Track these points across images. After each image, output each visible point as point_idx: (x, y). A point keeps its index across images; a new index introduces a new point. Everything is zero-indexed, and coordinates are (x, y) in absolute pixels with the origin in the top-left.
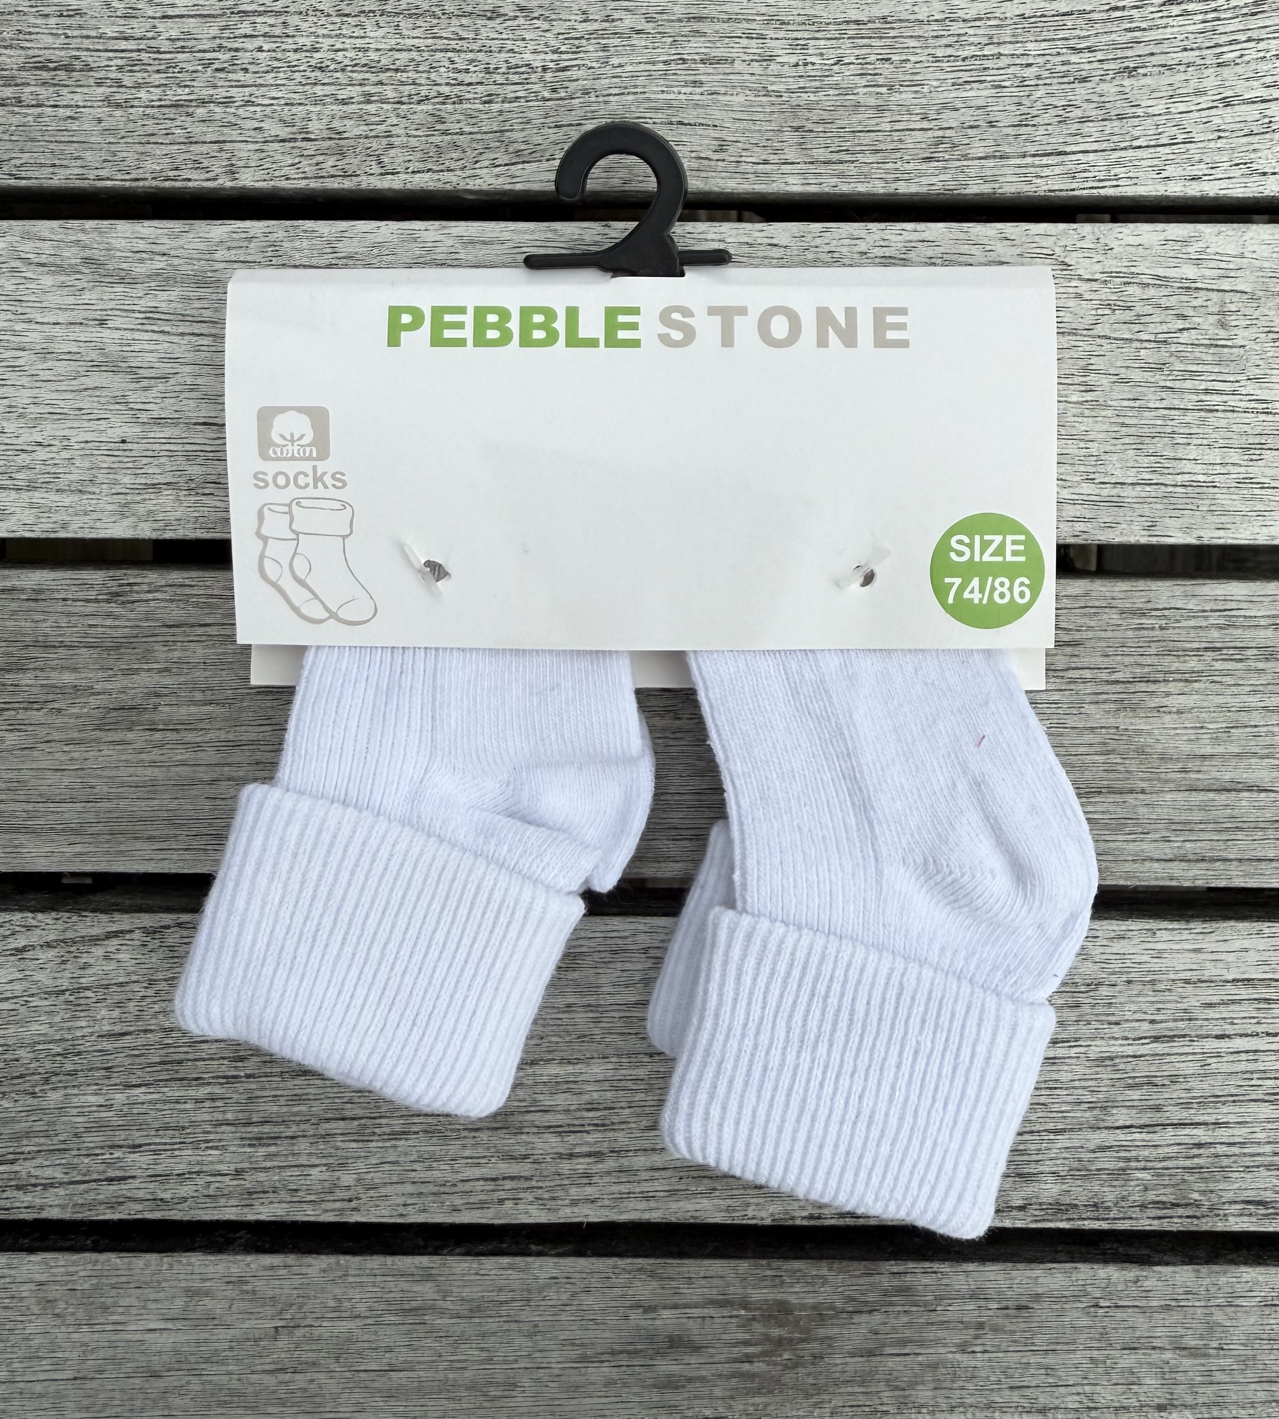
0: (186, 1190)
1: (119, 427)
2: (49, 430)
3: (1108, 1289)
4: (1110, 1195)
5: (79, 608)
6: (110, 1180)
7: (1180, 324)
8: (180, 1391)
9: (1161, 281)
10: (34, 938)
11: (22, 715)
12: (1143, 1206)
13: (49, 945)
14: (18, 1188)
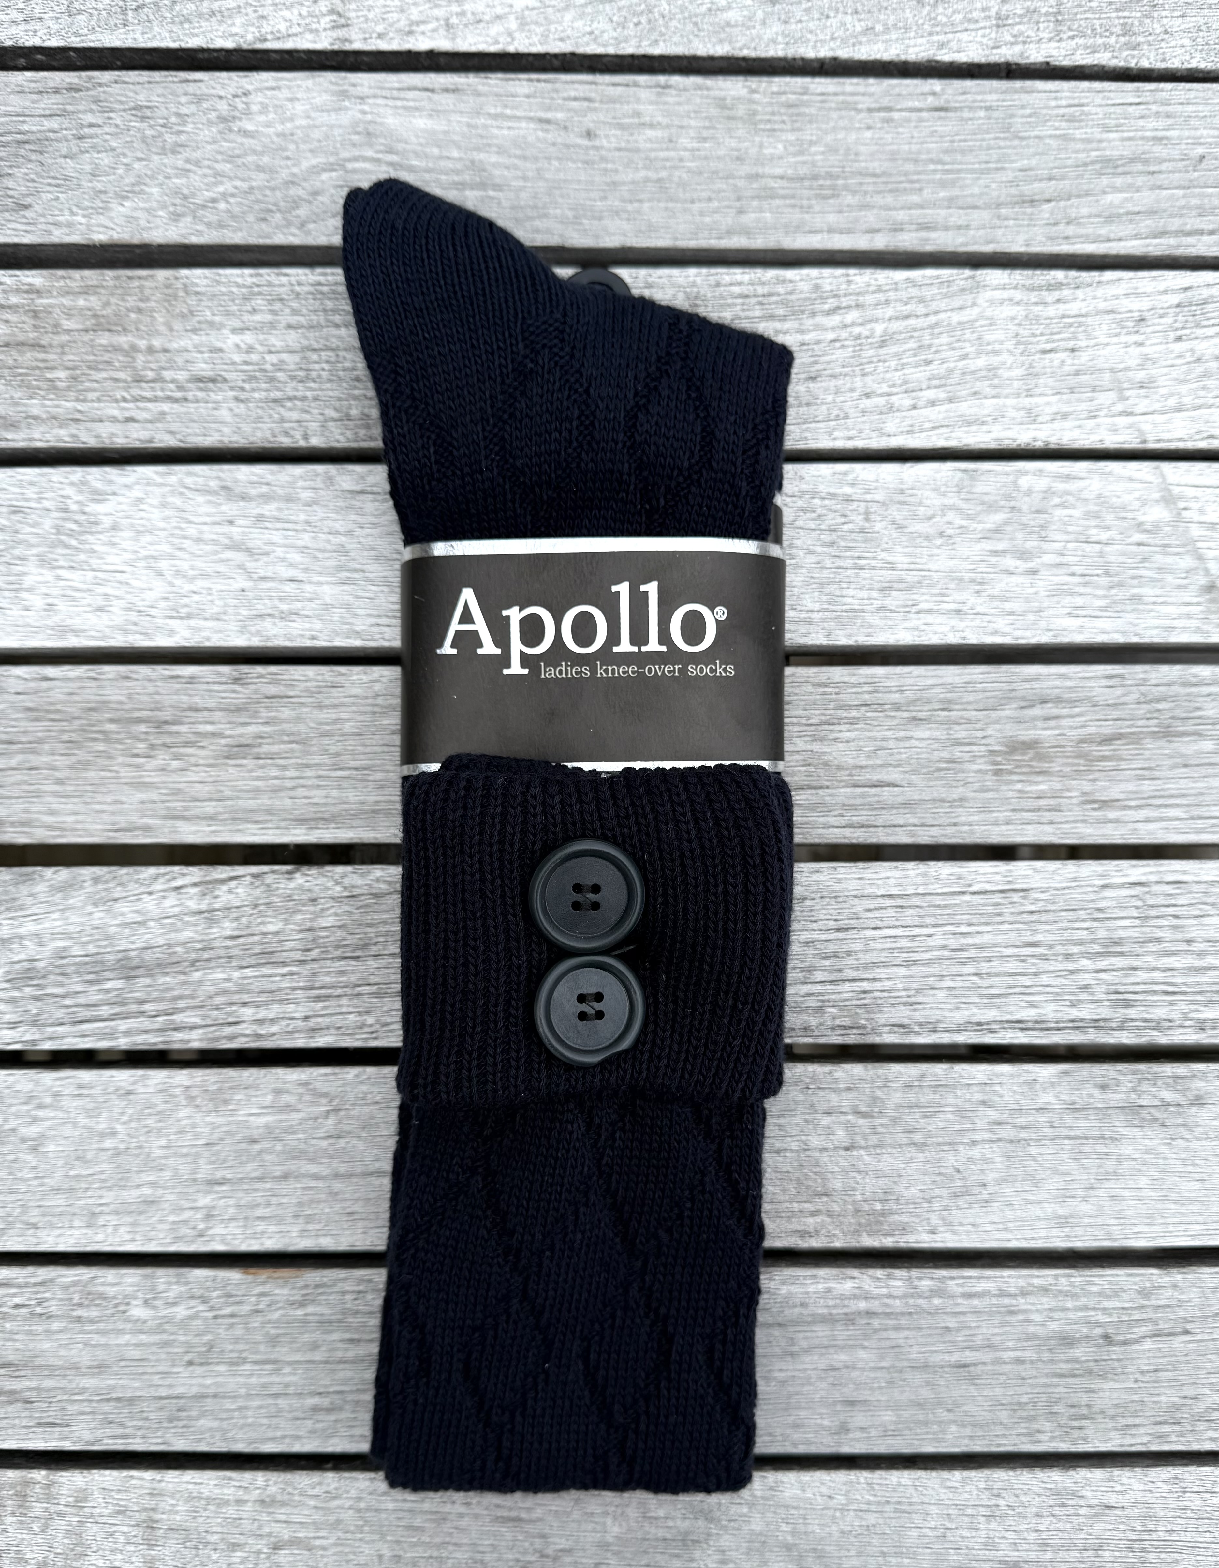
0: (275, 1029)
1: (241, 582)
2: (200, 584)
3: (814, 1078)
4: (813, 1022)
5: (216, 687)
6: (231, 1024)
7: (843, 520)
8: (269, 1151)
9: (833, 496)
10: (187, 880)
11: (182, 750)
12: (833, 1029)
13: (195, 885)
14: (175, 1029)
